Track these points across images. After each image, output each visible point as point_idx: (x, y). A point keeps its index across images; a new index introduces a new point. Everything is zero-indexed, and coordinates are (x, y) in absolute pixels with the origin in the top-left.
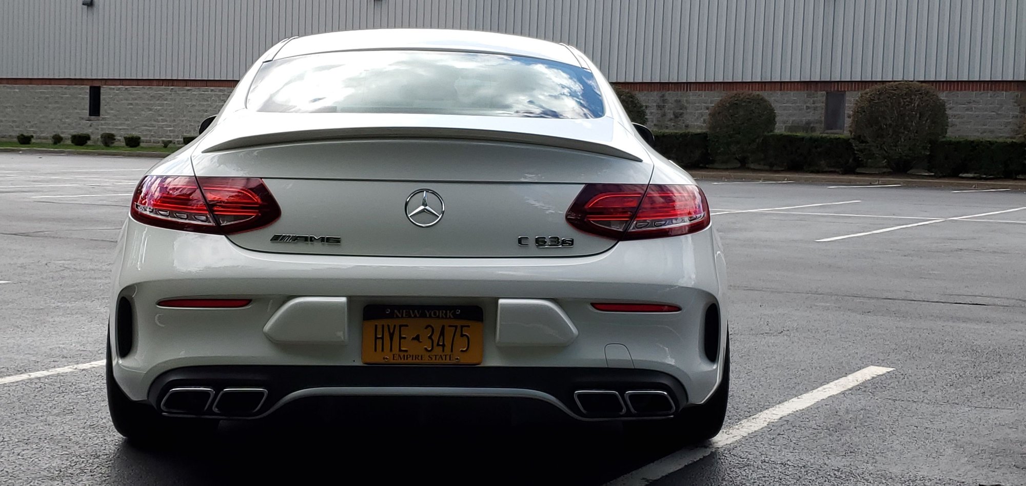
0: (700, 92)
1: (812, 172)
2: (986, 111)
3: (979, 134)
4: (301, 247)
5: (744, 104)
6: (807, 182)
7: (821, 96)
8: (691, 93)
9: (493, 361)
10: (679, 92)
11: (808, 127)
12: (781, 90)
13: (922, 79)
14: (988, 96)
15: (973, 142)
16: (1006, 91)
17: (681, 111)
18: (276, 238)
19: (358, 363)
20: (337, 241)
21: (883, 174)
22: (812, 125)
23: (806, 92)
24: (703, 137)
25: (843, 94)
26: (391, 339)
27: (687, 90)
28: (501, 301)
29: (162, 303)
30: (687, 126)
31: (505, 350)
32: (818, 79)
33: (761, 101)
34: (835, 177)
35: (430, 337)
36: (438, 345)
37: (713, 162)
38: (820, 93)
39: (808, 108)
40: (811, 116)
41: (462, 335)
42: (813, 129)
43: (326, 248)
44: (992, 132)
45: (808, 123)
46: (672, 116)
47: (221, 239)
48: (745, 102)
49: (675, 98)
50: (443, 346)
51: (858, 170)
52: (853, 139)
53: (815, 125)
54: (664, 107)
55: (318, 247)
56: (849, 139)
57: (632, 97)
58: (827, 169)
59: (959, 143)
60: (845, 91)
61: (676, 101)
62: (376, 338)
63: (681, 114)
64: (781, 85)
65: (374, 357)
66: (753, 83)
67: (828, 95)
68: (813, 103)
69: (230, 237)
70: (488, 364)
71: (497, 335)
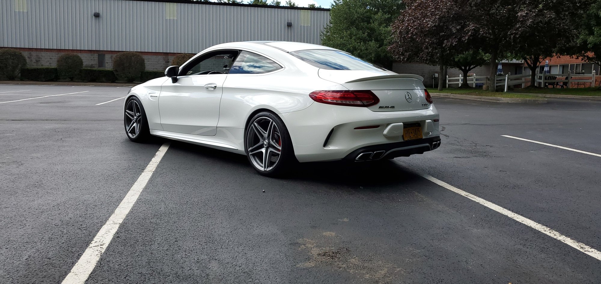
0: (47, 52)
1: (100, 82)
2: (154, 62)
3: (152, 69)
4: (386, 110)
5: (71, 58)
6: (99, 86)
7: (96, 56)
8: (43, 53)
10: (37, 52)
11: (92, 66)
12: (80, 53)
13: (136, 51)
14: (154, 57)
15: (155, 72)
16: (160, 55)
17: (39, 59)
18: (380, 107)
19: (403, 141)
20: (394, 107)
21: (125, 83)
22: (93, 66)
23: (90, 54)
24: (55, 69)
25: (104, 55)
26: (408, 133)
27: (41, 51)
28: (426, 121)
29: (355, 129)
30: (42, 65)
31: (426, 134)
32: (94, 49)
33: (78, 57)
34: (109, 84)
35: (414, 132)
36: (415, 134)
37: (59, 79)
38: (95, 54)
39: (91, 59)
40: (93, 63)
41: (419, 131)
42: (94, 67)
43: (392, 109)
44: (156, 69)
45: (92, 65)
46: (35, 61)
48: (72, 57)
49: (36, 54)
51: (116, 81)
52: (114, 71)
53: (95, 66)
54: (31, 57)
55: (390, 109)
56: (113, 71)
57: (21, 53)
58: (105, 81)
59: (151, 72)
60: (105, 54)
61: (36, 55)
63: (40, 60)
64: (81, 51)
65: (406, 139)
66: (69, 50)
67: (99, 55)
68: (94, 58)
69: (368, 108)
70: (424, 138)
71: (426, 130)
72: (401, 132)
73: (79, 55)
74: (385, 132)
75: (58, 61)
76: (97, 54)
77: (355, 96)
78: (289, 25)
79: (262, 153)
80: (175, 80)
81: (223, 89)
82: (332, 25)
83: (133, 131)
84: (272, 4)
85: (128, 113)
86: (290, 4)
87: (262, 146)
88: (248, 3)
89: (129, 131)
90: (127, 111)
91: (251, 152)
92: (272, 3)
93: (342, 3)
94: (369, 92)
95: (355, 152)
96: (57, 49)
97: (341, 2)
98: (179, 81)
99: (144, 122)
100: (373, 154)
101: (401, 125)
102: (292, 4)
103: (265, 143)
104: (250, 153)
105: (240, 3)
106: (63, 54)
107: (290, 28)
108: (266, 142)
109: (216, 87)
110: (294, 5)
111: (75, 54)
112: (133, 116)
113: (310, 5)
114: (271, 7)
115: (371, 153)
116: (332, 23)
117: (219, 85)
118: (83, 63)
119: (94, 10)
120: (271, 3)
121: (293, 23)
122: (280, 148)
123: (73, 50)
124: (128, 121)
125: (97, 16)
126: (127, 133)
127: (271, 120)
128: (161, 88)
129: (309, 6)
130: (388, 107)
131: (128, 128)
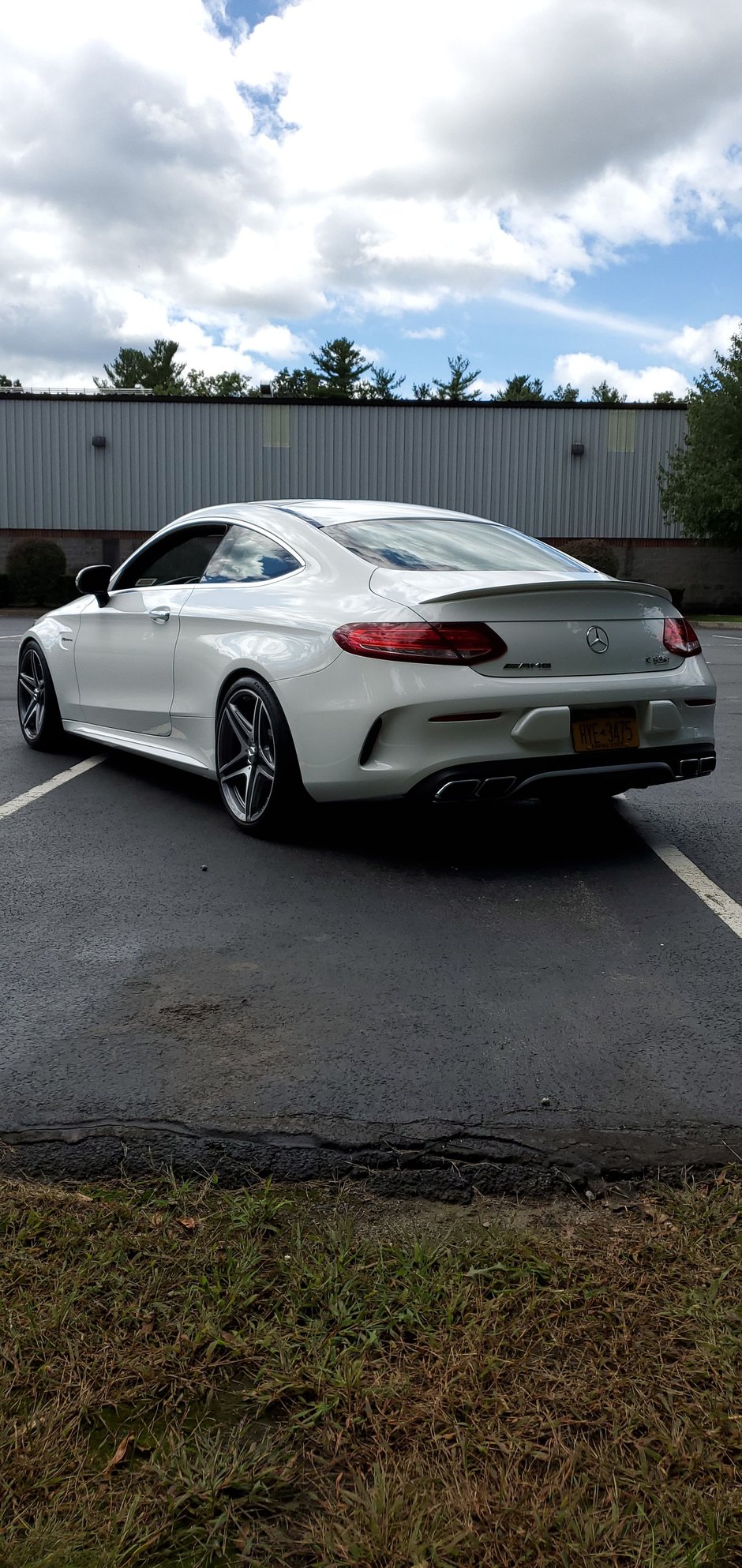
4: (525, 672)
5: (38, 549)
7: (98, 544)
9: (644, 745)
12: (62, 537)
18: (507, 666)
19: (571, 753)
20: (548, 666)
23: (85, 539)
24: (3, 578)
26: (590, 734)
28: (651, 702)
29: (431, 720)
31: (651, 736)
32: (94, 528)
33: (53, 547)
35: (610, 731)
36: (615, 736)
37: (13, 601)
38: (97, 540)
39: (87, 553)
41: (627, 728)
43: (542, 672)
47: (466, 669)
50: (618, 736)
55: (536, 671)
60: (118, 539)
62: (582, 734)
64: (63, 533)
65: (581, 748)
66: (36, 530)
67: (105, 543)
68: (92, 549)
69: (474, 667)
70: (641, 747)
71: (650, 725)
72: (564, 731)
73: (60, 542)
74: (517, 730)
75: (10, 558)
76: (101, 540)
77: (439, 638)
78: (578, 452)
79: (243, 776)
80: (104, 601)
81: (180, 619)
82: (690, 448)
83: (31, 725)
84: (555, 397)
85: (22, 678)
86: (605, 394)
87: (243, 763)
88: (493, 396)
89: (25, 722)
90: (22, 674)
91: (226, 775)
92: (556, 394)
93: (718, 388)
94: (480, 628)
95: (430, 781)
96: (10, 529)
97: (717, 385)
98: (111, 603)
99: (50, 699)
100: (481, 784)
101: (566, 710)
102: (610, 395)
103: (250, 755)
104: (224, 779)
105: (473, 397)
106: (20, 540)
107: (578, 459)
108: (252, 752)
109: (168, 615)
110: (615, 395)
111: (48, 539)
112: (33, 688)
113: (659, 395)
114: (551, 405)
115: (476, 782)
116: (690, 444)
117: (175, 609)
118: (68, 562)
119: (93, 431)
120: (553, 394)
121: (587, 446)
122: (273, 766)
123: (45, 532)
124: (24, 698)
125: (100, 444)
126: (22, 726)
127: (258, 697)
128: (80, 618)
129: (657, 397)
130: (533, 665)
131: (24, 716)
